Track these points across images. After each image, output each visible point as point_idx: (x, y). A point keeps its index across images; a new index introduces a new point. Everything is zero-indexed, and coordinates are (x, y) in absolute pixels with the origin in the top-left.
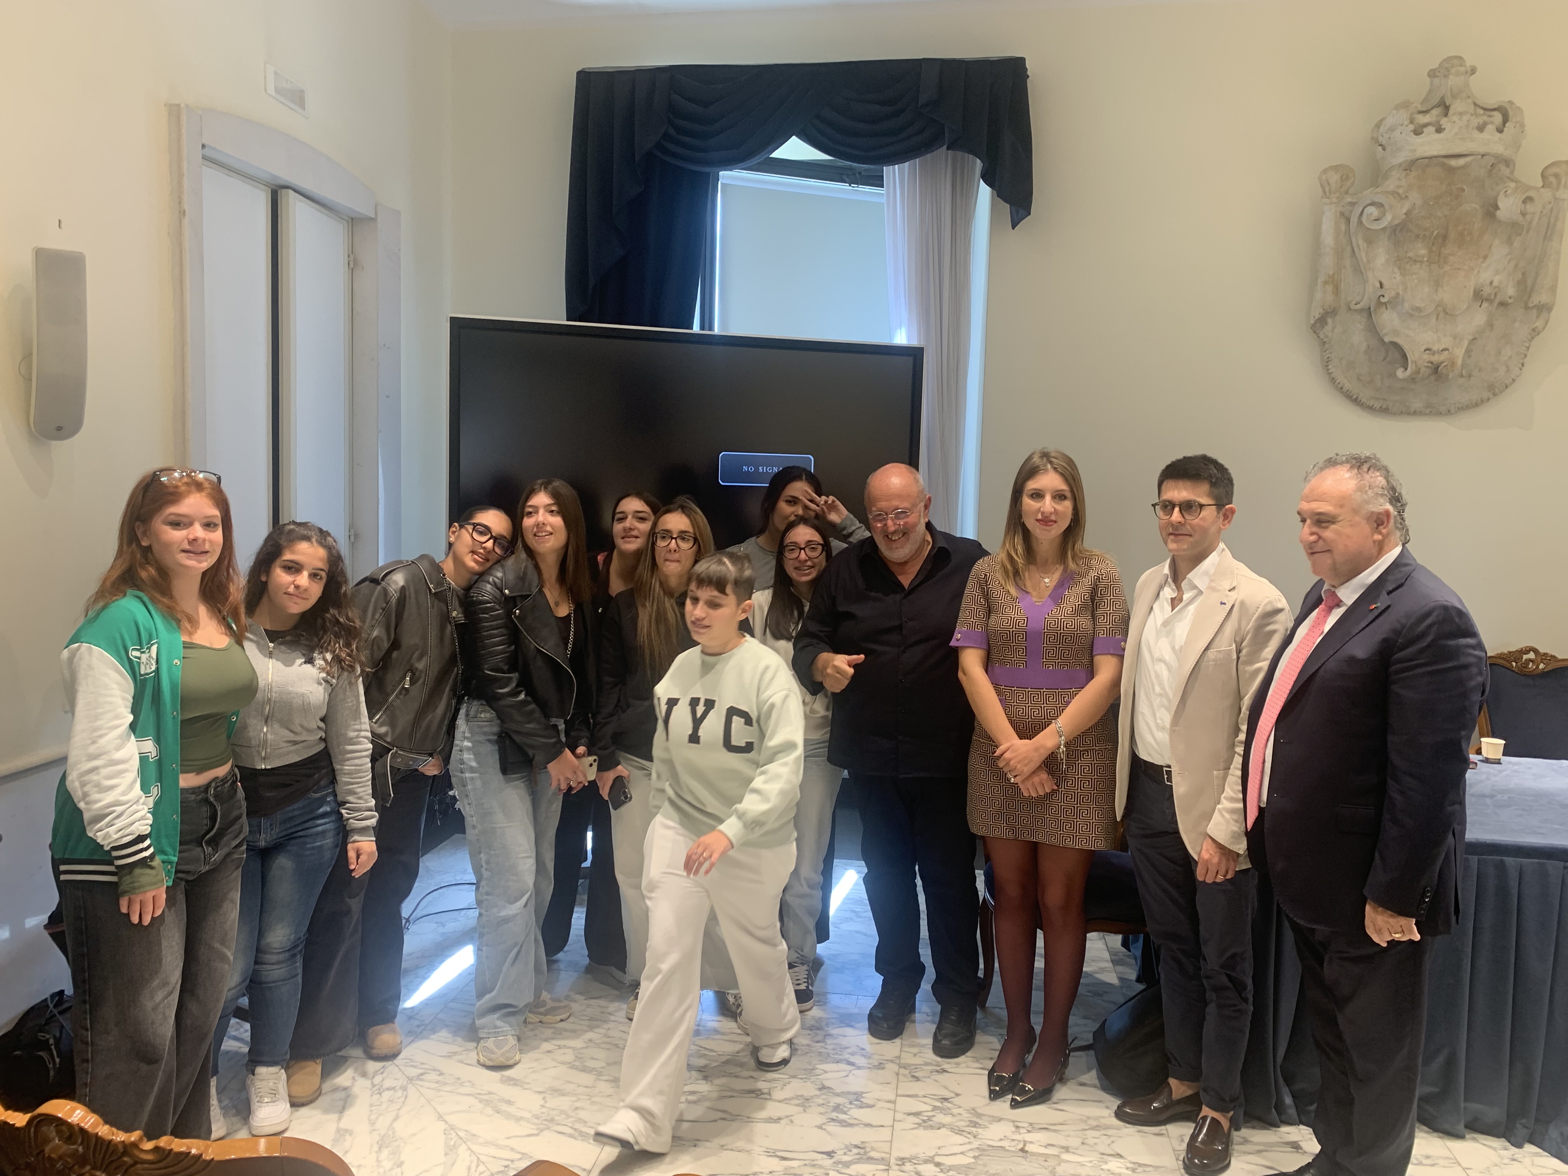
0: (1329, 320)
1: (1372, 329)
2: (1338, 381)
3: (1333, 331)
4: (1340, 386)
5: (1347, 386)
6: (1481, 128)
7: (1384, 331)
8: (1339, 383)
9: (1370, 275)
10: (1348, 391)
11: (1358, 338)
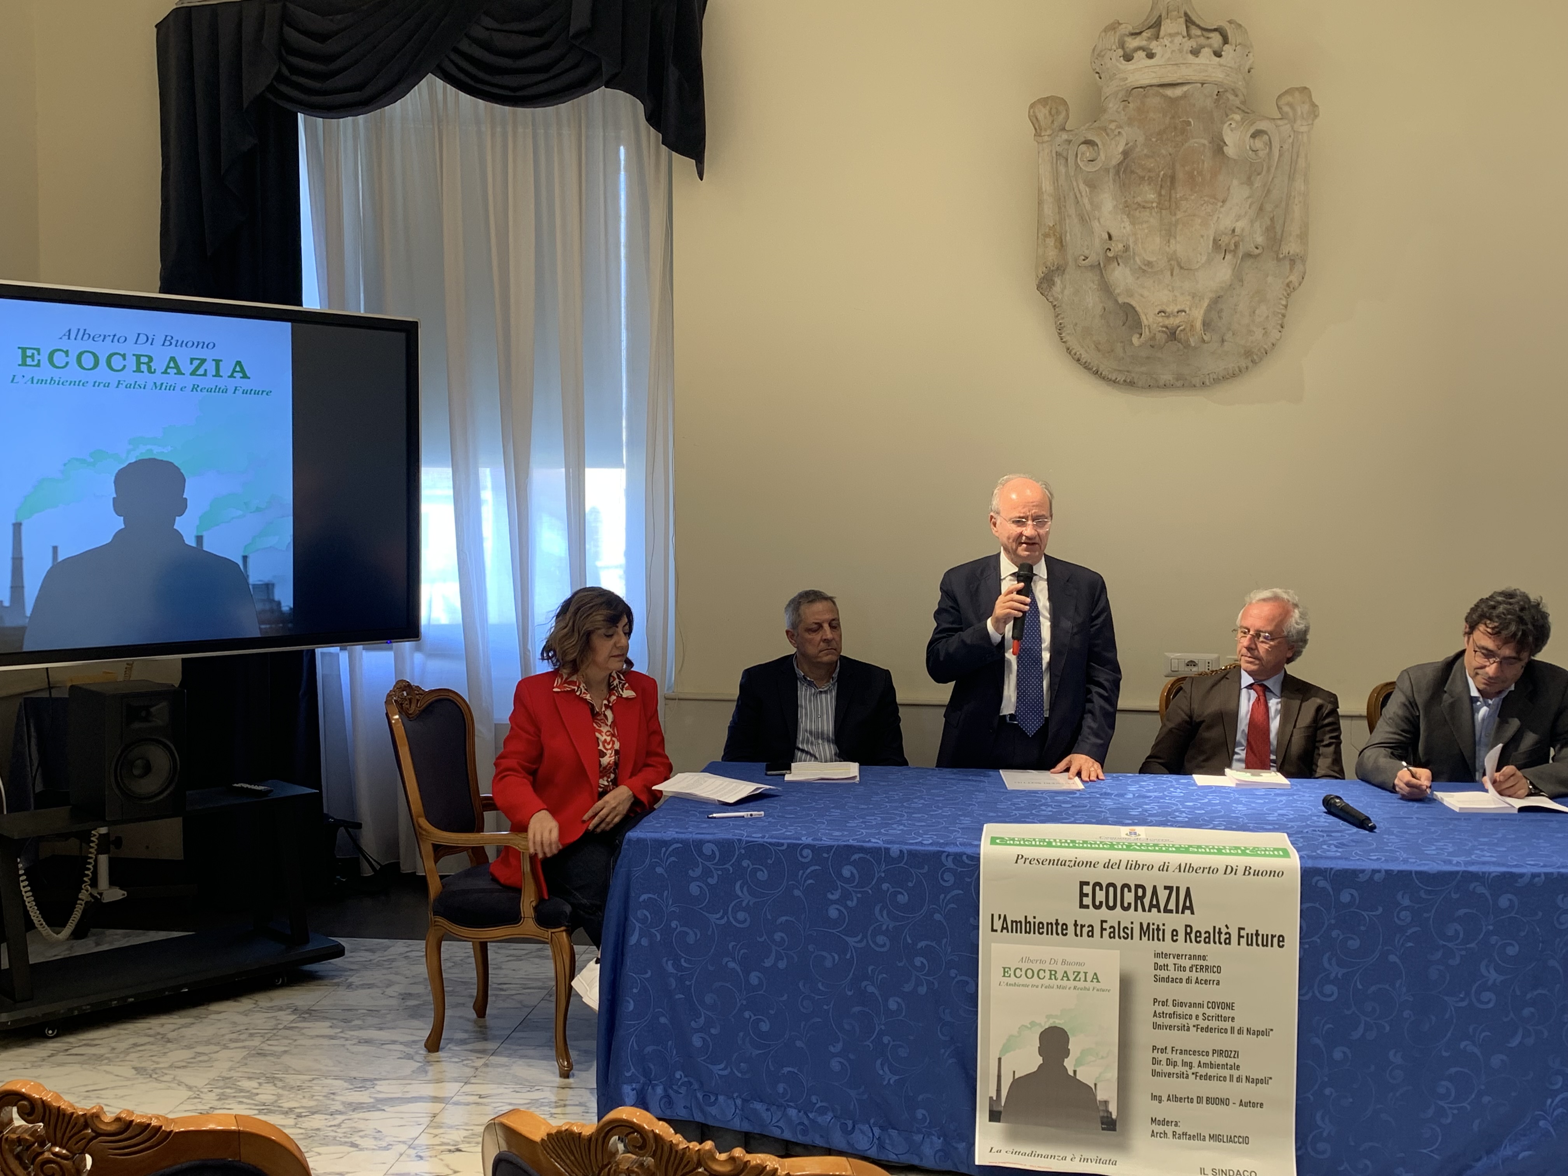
0: (1058, 280)
1: (1106, 288)
2: (1073, 352)
3: (1062, 292)
4: (1076, 357)
5: (1085, 357)
6: (1195, 52)
7: (1117, 291)
8: (1075, 354)
9: (1095, 224)
10: (1086, 362)
11: (1092, 299)
